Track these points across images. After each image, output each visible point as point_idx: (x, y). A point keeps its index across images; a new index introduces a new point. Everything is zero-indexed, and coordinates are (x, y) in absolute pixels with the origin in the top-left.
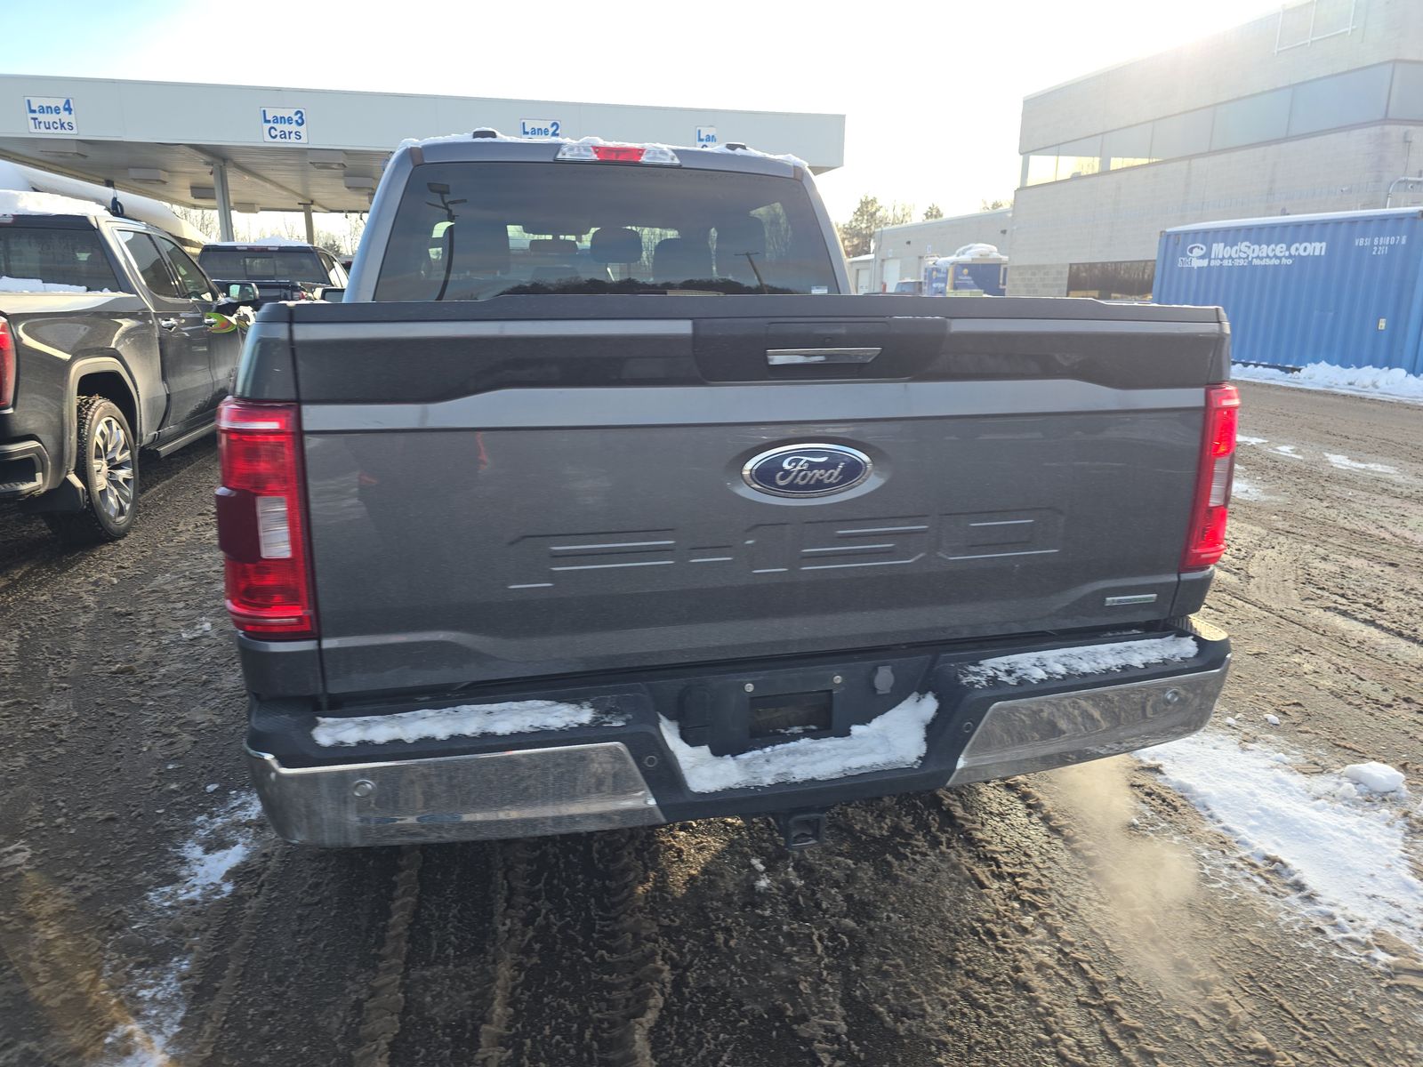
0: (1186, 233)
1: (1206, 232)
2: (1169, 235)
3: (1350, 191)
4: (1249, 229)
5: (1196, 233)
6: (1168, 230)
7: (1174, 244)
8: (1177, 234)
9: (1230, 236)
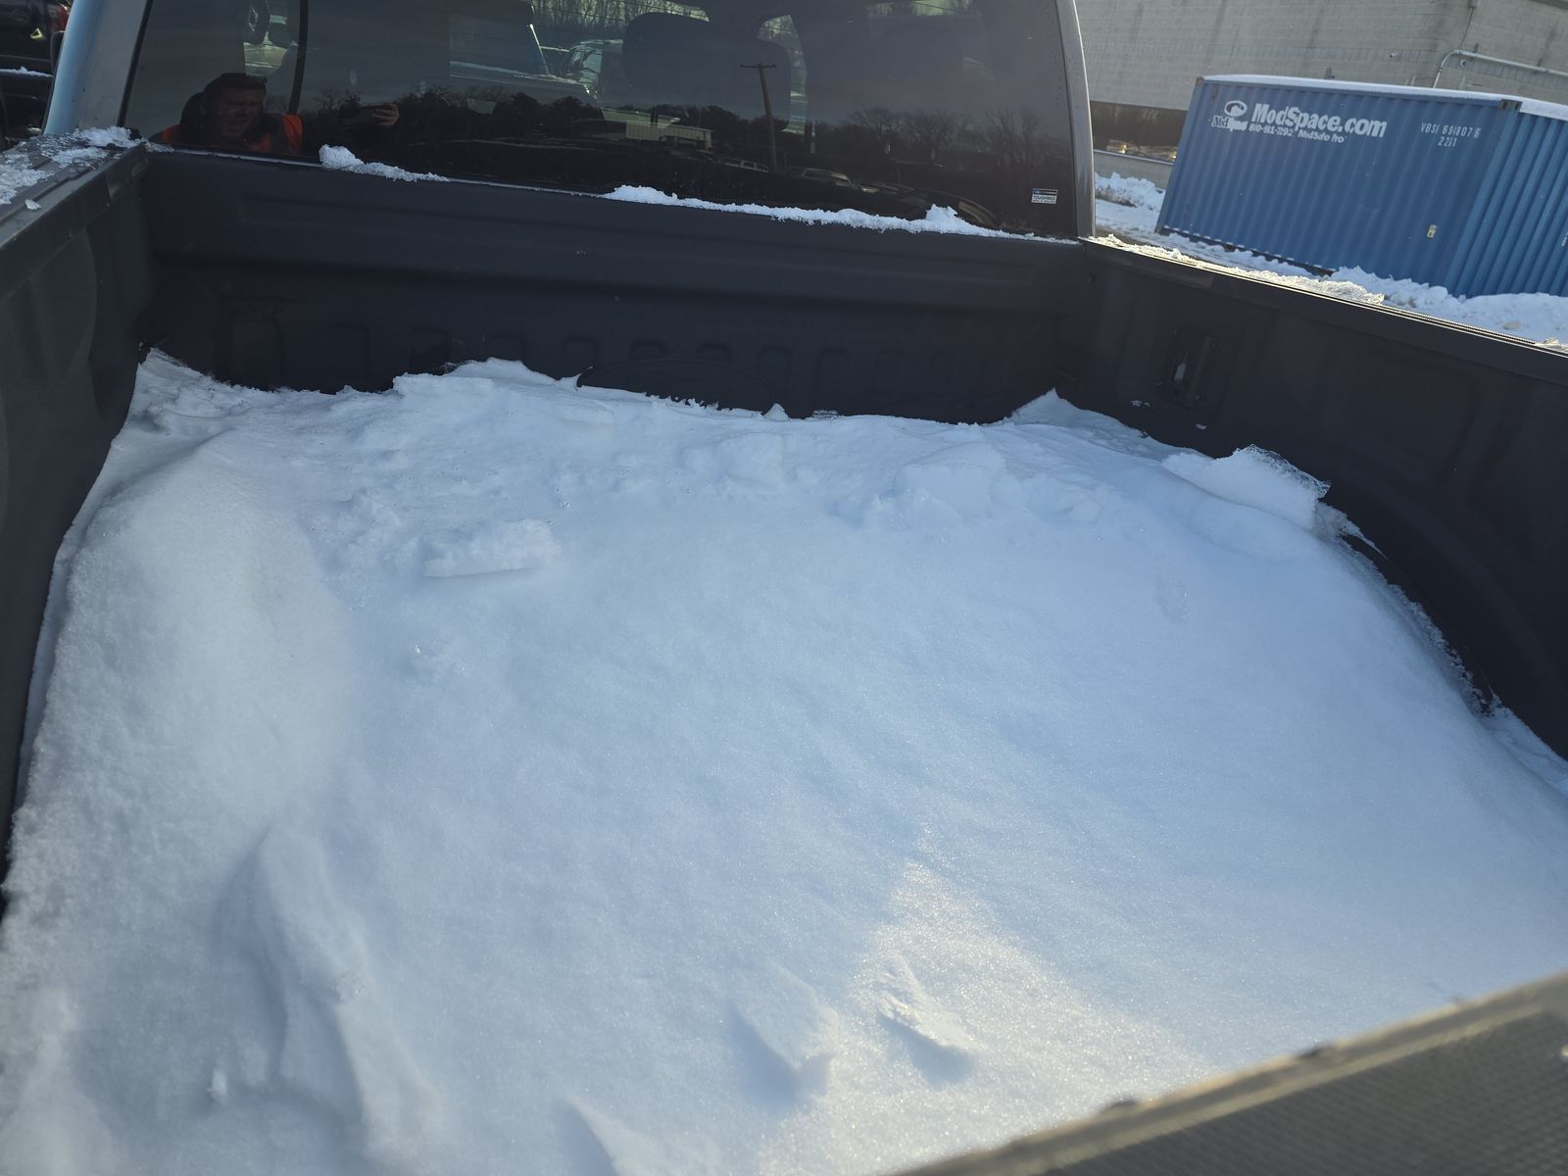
0: (1228, 85)
1: (1251, 87)
2: (1207, 84)
3: (1399, 58)
4: (1302, 91)
5: (1239, 86)
6: (1207, 78)
7: (1212, 95)
8: (1217, 84)
9: (1279, 97)
